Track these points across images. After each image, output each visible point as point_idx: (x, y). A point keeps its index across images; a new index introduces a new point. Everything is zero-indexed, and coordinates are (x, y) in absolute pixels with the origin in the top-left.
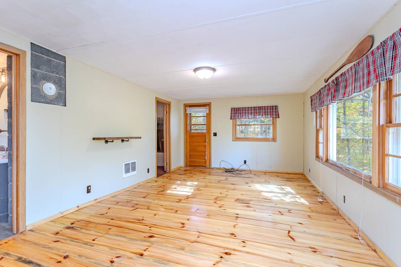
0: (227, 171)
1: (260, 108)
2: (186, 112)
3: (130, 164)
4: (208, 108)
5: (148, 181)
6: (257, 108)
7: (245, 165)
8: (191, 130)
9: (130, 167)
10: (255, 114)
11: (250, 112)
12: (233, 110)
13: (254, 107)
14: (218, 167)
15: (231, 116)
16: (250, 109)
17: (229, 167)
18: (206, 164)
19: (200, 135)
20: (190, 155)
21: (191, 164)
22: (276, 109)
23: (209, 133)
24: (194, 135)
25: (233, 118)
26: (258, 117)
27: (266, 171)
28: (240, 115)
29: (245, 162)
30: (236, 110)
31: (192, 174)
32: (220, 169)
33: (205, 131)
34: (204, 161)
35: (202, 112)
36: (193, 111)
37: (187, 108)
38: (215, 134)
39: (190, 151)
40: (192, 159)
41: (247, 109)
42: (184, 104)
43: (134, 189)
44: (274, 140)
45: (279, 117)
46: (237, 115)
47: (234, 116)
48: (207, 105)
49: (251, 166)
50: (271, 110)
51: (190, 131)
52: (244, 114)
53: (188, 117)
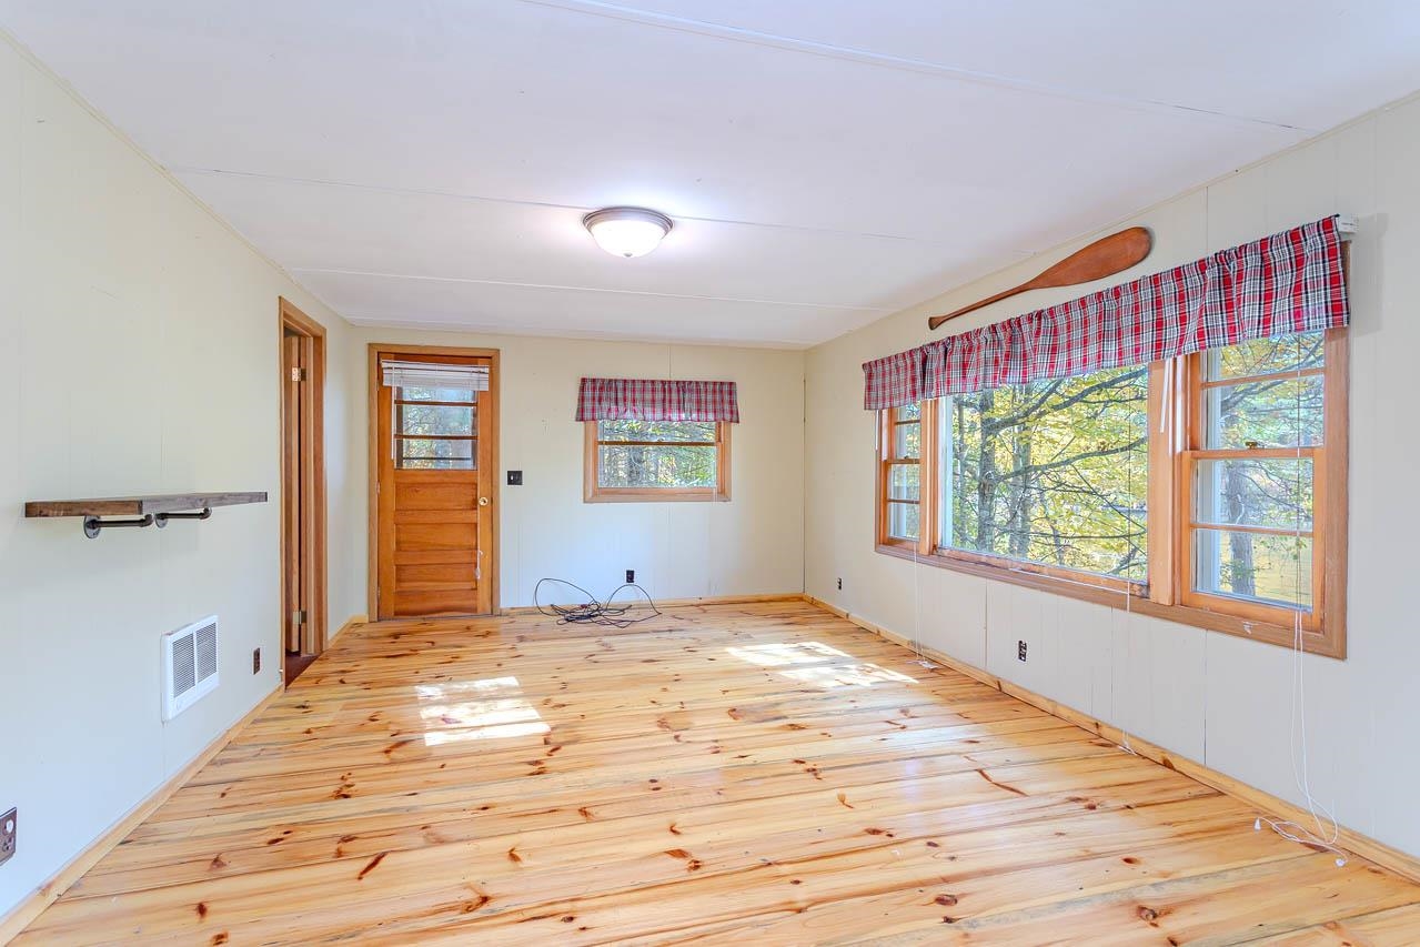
0: (572, 616)
1: (682, 386)
2: (380, 378)
3: (195, 634)
4: (487, 370)
5: (258, 715)
6: (674, 387)
7: (630, 588)
8: (400, 458)
9: (194, 656)
10: (667, 405)
11: (648, 396)
12: (589, 385)
13: (663, 382)
14: (528, 603)
15: (581, 410)
16: (649, 386)
17: (573, 599)
18: (476, 599)
19: (446, 480)
20: (399, 568)
21: (404, 607)
22: (731, 393)
23: (488, 472)
24: (419, 479)
25: (588, 415)
26: (675, 416)
27: (699, 602)
28: (613, 407)
29: (630, 576)
30: (601, 389)
31: (442, 647)
32: (539, 611)
33: (469, 465)
34: (468, 586)
35: (457, 385)
36: (413, 382)
37: (384, 365)
38: (515, 478)
39: (399, 549)
40: (406, 586)
41: (638, 386)
42: (370, 344)
43: (213, 768)
44: (723, 493)
45: (738, 422)
46: (605, 405)
47: (593, 410)
48: (484, 359)
49: (650, 588)
50: (718, 397)
51: (400, 462)
52: (629, 404)
53: (385, 402)
